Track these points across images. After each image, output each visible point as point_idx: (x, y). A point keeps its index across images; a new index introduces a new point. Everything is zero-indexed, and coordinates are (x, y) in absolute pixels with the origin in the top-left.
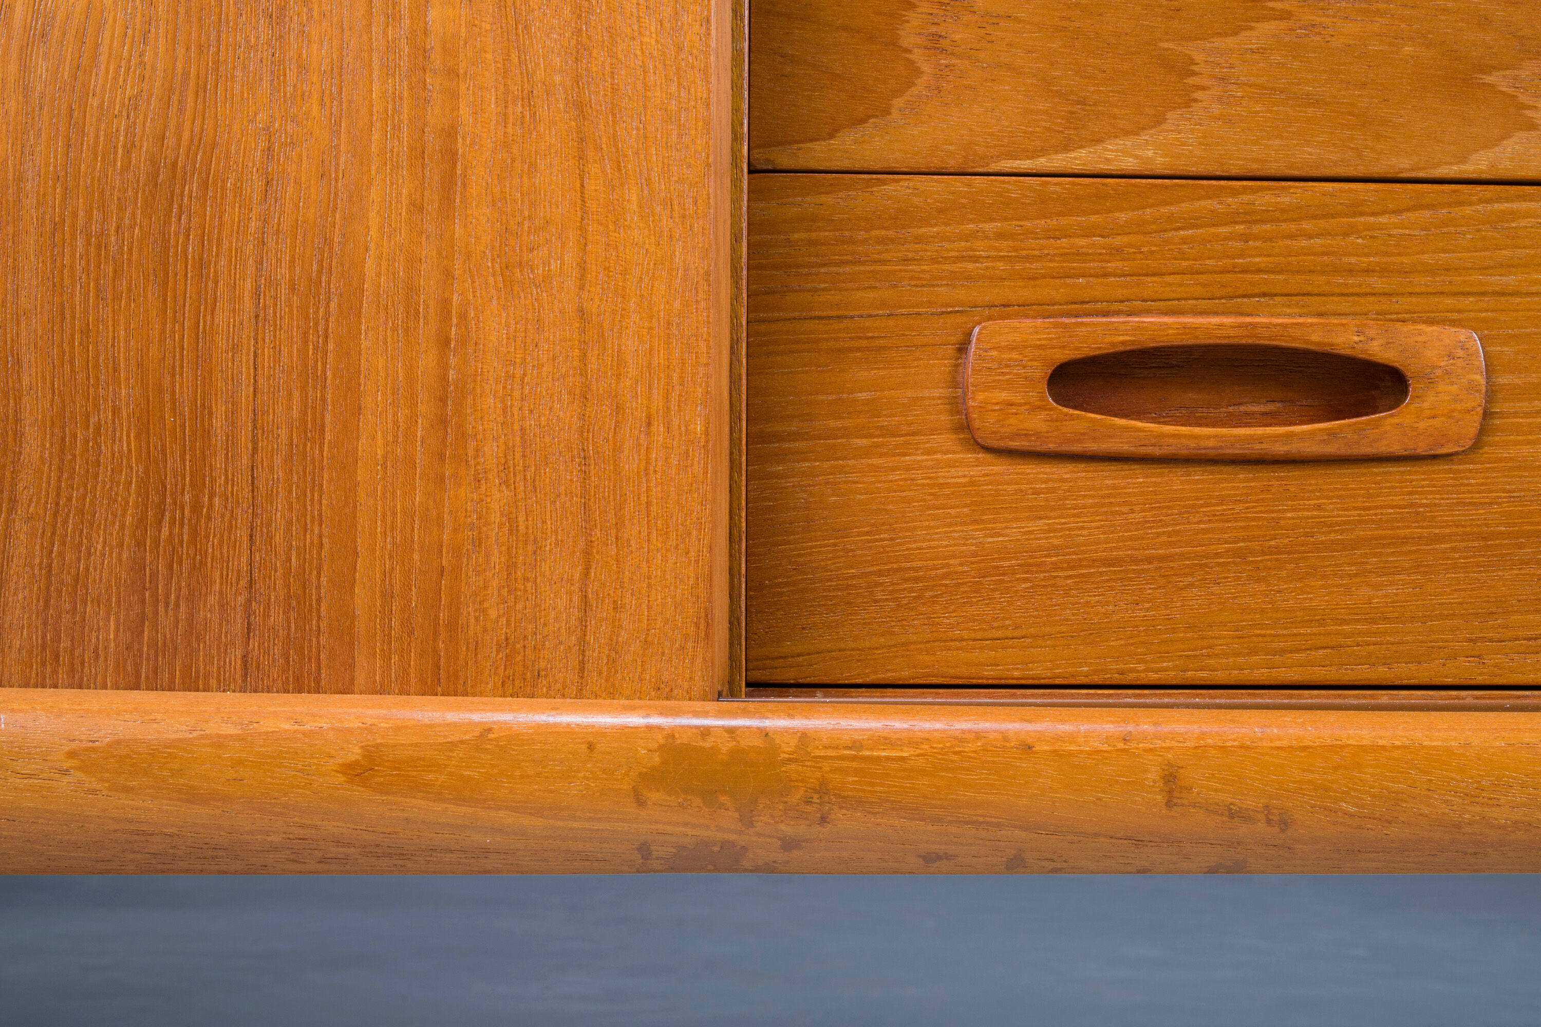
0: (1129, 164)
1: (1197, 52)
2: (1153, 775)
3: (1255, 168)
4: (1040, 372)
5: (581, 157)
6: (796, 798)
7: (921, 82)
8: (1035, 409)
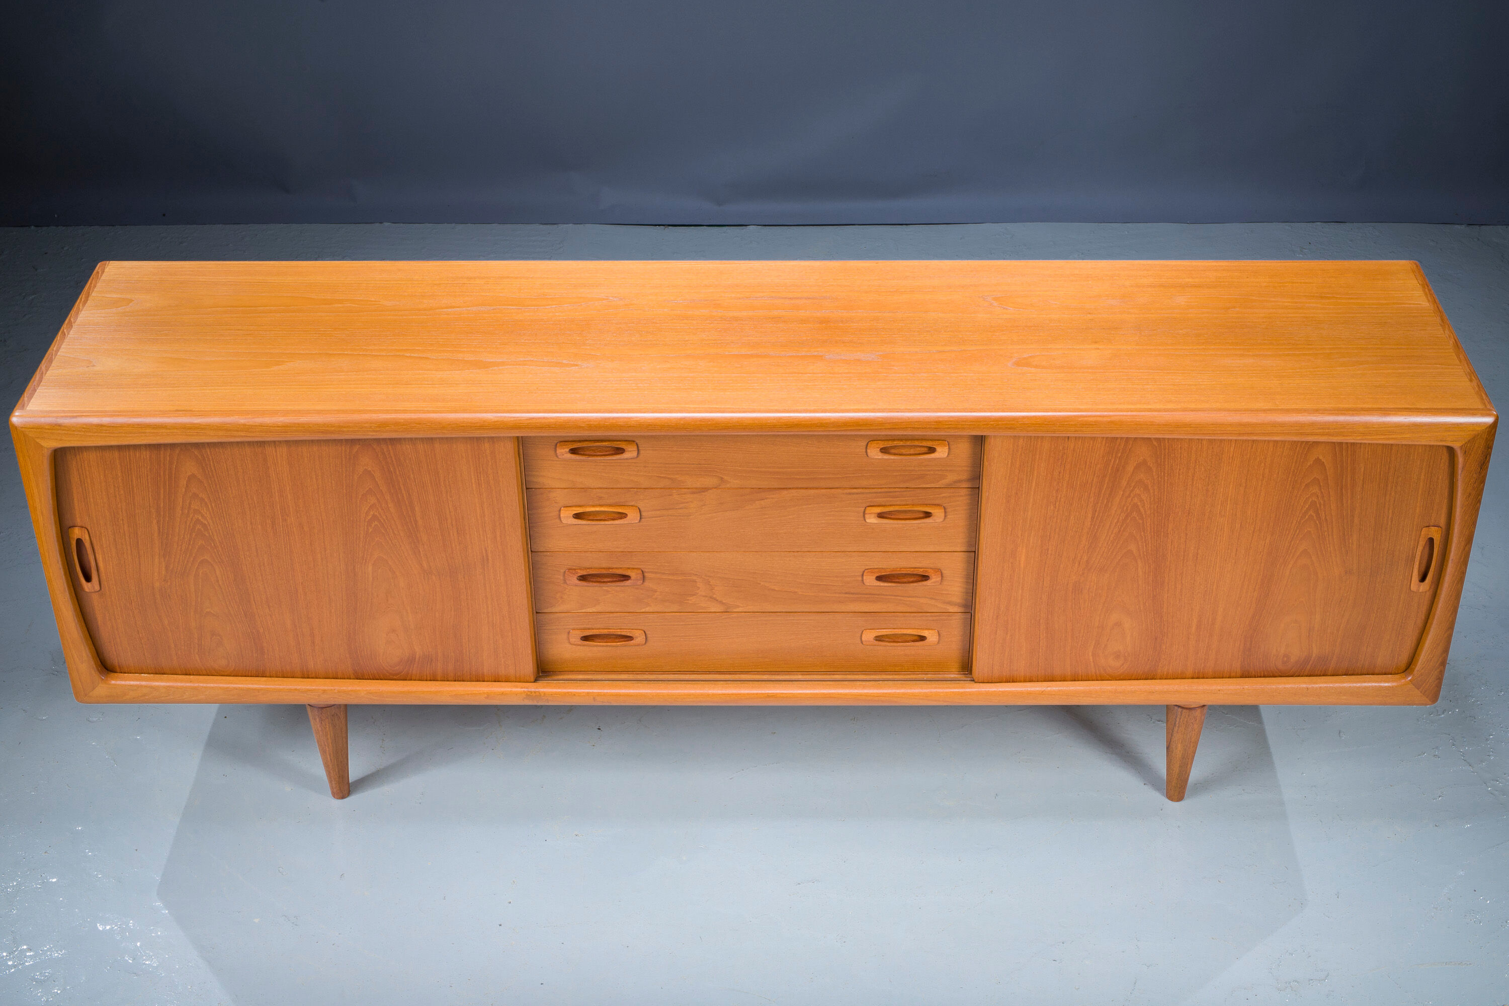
0: (591, 611)
1: (598, 598)
3: (609, 611)
7: (560, 602)
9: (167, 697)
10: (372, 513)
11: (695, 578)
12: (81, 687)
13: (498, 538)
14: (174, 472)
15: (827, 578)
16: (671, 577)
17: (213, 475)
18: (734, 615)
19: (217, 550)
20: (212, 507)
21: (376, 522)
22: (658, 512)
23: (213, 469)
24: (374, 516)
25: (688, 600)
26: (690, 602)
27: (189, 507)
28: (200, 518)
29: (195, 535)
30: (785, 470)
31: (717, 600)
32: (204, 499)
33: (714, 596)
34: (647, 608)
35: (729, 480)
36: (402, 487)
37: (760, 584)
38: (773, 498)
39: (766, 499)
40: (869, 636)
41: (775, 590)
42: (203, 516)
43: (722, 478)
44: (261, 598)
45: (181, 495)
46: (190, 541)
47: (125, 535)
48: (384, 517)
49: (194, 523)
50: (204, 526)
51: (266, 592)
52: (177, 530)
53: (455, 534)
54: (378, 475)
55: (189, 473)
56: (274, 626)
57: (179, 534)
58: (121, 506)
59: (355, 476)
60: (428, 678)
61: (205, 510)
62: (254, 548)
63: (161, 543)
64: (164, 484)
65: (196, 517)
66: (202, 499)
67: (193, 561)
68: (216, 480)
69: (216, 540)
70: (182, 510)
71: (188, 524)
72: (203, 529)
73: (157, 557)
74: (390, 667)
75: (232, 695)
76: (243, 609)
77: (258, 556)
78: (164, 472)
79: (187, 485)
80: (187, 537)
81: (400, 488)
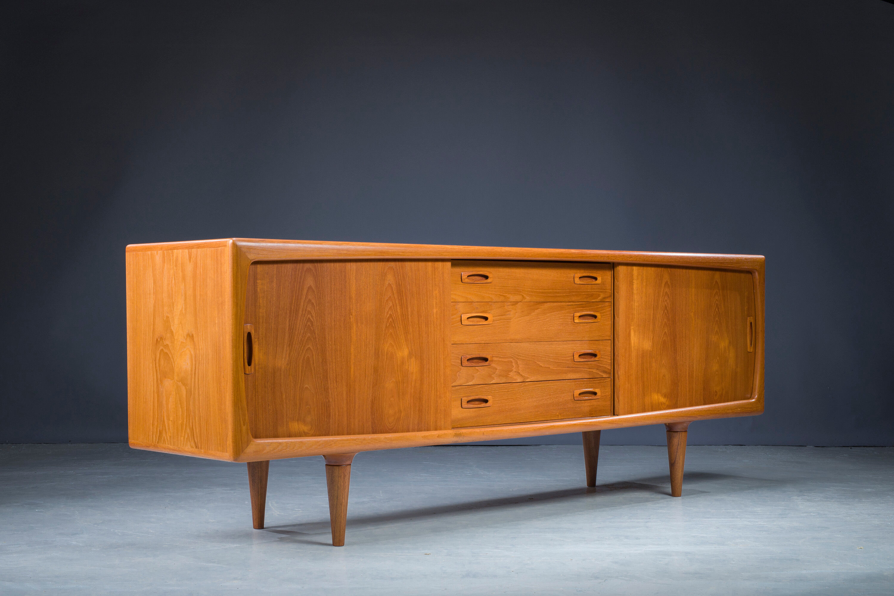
0: (471, 384)
1: (474, 375)
2: (482, 433)
3: (478, 384)
4: (466, 402)
7: (458, 379)
8: (466, 405)
9: (286, 449)
11: (511, 360)
14: (301, 285)
15: (561, 358)
16: (503, 360)
17: (320, 287)
18: (527, 384)
19: (316, 341)
20: (317, 310)
21: (391, 319)
22: (499, 317)
23: (320, 282)
24: (390, 314)
25: (509, 375)
26: (510, 376)
27: (306, 310)
28: (310, 317)
29: (307, 330)
30: (546, 291)
31: (520, 374)
33: (519, 371)
34: (493, 381)
35: (526, 297)
37: (536, 362)
38: (541, 308)
39: (539, 308)
40: (577, 392)
41: (541, 366)
42: (312, 316)
43: (523, 296)
44: (333, 376)
45: (303, 301)
46: (303, 334)
47: (271, 331)
48: (395, 315)
49: (307, 321)
50: (312, 323)
51: (336, 371)
52: (298, 326)
53: (424, 327)
54: (394, 287)
55: (308, 286)
56: (337, 396)
57: (299, 330)
58: (272, 309)
59: (384, 287)
60: (406, 431)
61: (313, 312)
62: (333, 339)
63: (289, 336)
64: (296, 293)
65: (308, 316)
66: (313, 304)
67: (303, 350)
68: (321, 290)
69: (316, 333)
70: (302, 312)
71: (304, 321)
72: (310, 325)
73: (286, 346)
74: (389, 423)
75: (319, 445)
76: (323, 385)
77: (335, 344)
78: (297, 284)
79: (307, 293)
80: (302, 331)
81: (403, 296)
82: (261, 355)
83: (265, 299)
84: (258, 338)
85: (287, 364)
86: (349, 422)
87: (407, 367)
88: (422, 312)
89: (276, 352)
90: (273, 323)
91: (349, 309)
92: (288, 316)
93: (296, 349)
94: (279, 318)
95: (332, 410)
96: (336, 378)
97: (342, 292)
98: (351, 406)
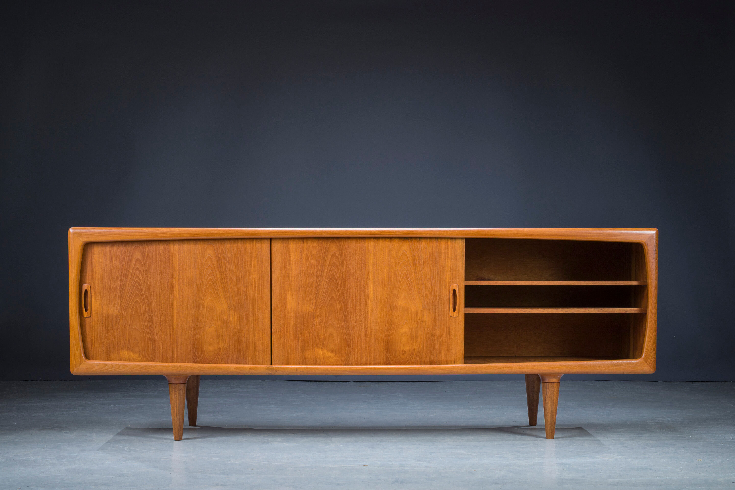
5: (262, 333)
6: (275, 370)
9: (111, 369)
10: (209, 277)
12: (75, 363)
13: (260, 290)
14: (130, 258)
17: (146, 259)
19: (143, 296)
20: (144, 275)
21: (211, 282)
23: (147, 256)
24: (210, 279)
27: (134, 275)
28: (138, 280)
29: (135, 288)
32: (141, 271)
36: (223, 265)
42: (139, 279)
44: (158, 321)
45: (132, 269)
46: (132, 291)
47: (105, 289)
48: (214, 279)
49: (135, 283)
50: (139, 284)
51: (160, 318)
52: (127, 286)
53: (243, 287)
54: (214, 259)
55: (137, 258)
56: (162, 335)
57: (128, 288)
58: (106, 274)
59: (204, 259)
60: (225, 363)
61: (141, 276)
62: (158, 295)
63: (120, 293)
64: (126, 263)
65: (136, 279)
66: (140, 271)
67: (132, 302)
68: (147, 261)
69: (143, 291)
70: (131, 276)
71: (133, 283)
72: (138, 285)
73: (117, 299)
74: (209, 357)
75: (140, 368)
76: (149, 327)
77: (159, 299)
78: (127, 258)
79: (135, 264)
80: (131, 290)
81: (222, 265)
82: (97, 305)
83: (100, 268)
84: (95, 294)
85: (118, 312)
86: (172, 353)
87: (226, 317)
88: (241, 277)
89: (109, 303)
90: (107, 284)
91: (172, 275)
92: (119, 279)
93: (126, 302)
94: (112, 281)
95: (157, 345)
96: (161, 322)
97: (166, 262)
98: (174, 343)
